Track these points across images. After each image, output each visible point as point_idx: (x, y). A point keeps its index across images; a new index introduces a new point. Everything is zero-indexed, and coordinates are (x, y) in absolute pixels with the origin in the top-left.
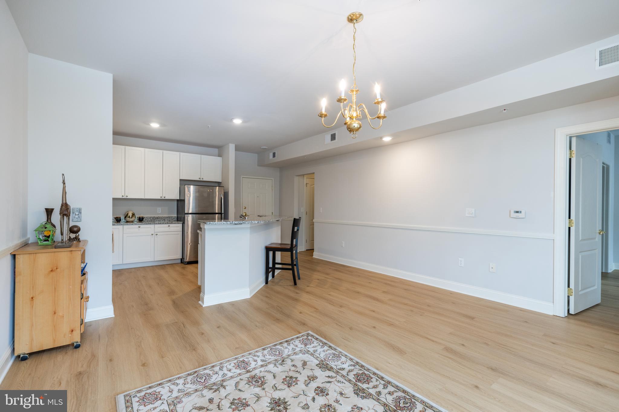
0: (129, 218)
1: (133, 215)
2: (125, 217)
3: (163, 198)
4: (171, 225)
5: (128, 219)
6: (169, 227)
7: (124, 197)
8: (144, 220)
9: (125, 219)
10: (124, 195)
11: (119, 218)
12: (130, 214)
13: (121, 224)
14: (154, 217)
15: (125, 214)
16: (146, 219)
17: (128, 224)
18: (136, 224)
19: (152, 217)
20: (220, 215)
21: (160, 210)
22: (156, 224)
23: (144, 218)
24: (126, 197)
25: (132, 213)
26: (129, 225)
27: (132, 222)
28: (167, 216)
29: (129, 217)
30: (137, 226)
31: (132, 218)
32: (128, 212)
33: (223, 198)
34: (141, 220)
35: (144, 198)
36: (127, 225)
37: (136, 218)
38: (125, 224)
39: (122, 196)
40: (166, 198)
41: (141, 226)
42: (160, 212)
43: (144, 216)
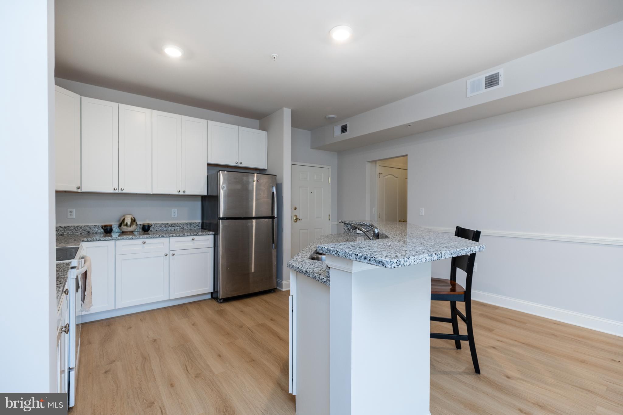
0: (126, 227)
1: (133, 221)
2: (120, 225)
3: (182, 193)
4: (196, 238)
5: (124, 228)
6: (194, 241)
7: (117, 191)
8: (151, 228)
9: (119, 229)
10: (117, 187)
11: (109, 227)
12: (128, 221)
13: (111, 239)
14: (167, 224)
15: (119, 220)
16: (154, 228)
17: (125, 237)
18: (138, 238)
19: (163, 224)
20: (271, 220)
21: (176, 212)
22: (172, 236)
23: (151, 226)
24: (120, 192)
25: (132, 219)
26: (126, 239)
27: (132, 233)
28: (187, 222)
29: (127, 225)
30: (140, 241)
31: (130, 226)
32: (124, 216)
33: (275, 193)
34: (146, 229)
35: (151, 193)
36: (123, 239)
37: (138, 226)
38: (119, 238)
39: (114, 189)
40: (186, 193)
41: (147, 241)
42: (176, 216)
43: (150, 223)
